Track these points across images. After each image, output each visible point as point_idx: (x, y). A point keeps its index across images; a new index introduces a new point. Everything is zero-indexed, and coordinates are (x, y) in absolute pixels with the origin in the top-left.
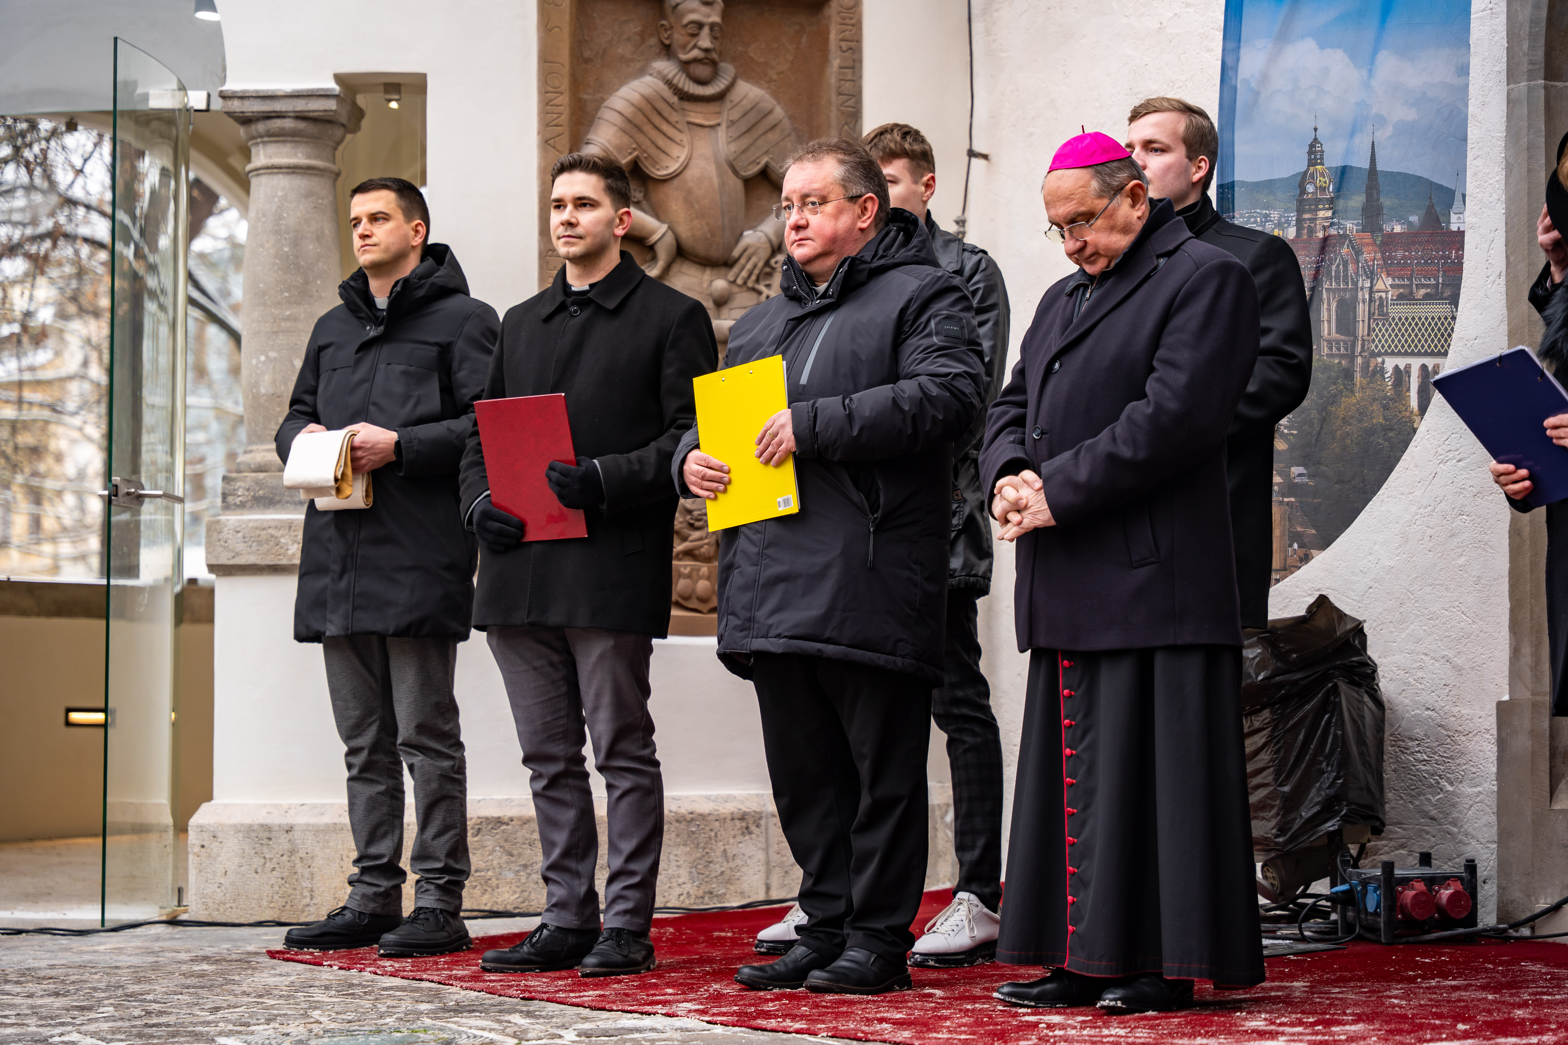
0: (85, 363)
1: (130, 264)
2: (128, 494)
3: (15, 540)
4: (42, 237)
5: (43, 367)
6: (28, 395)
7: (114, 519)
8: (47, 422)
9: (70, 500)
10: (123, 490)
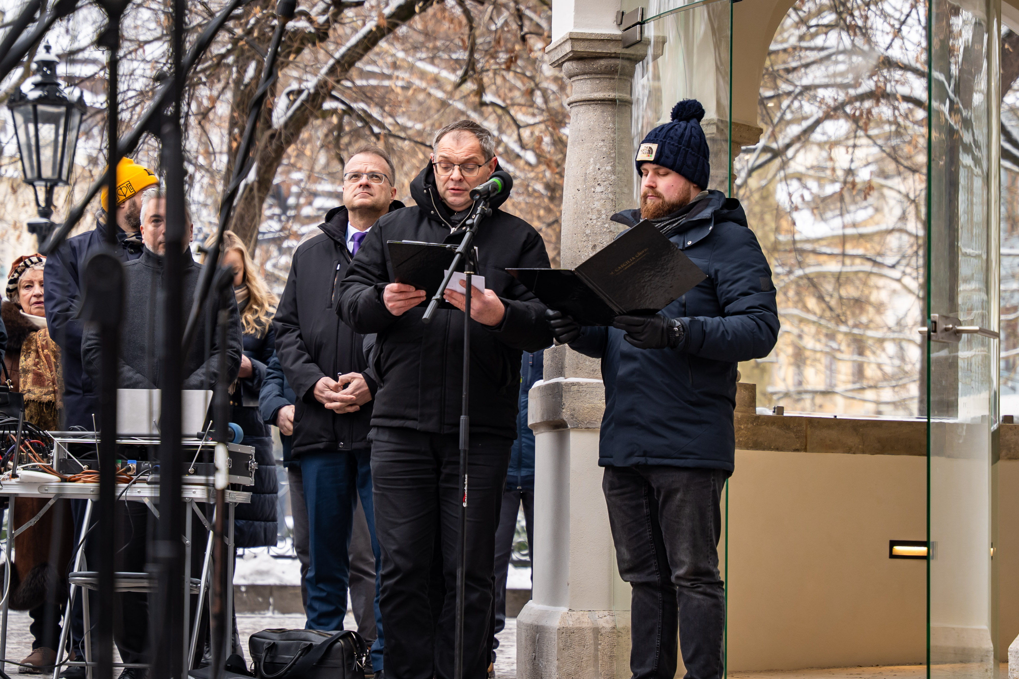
0: (903, 218)
1: (946, 120)
2: (946, 330)
3: (840, 388)
4: (862, 98)
5: (865, 223)
6: (850, 250)
7: (933, 355)
8: (869, 274)
9: (890, 348)
10: (942, 326)
